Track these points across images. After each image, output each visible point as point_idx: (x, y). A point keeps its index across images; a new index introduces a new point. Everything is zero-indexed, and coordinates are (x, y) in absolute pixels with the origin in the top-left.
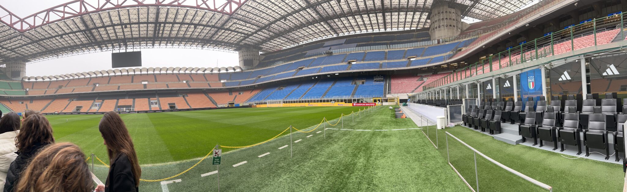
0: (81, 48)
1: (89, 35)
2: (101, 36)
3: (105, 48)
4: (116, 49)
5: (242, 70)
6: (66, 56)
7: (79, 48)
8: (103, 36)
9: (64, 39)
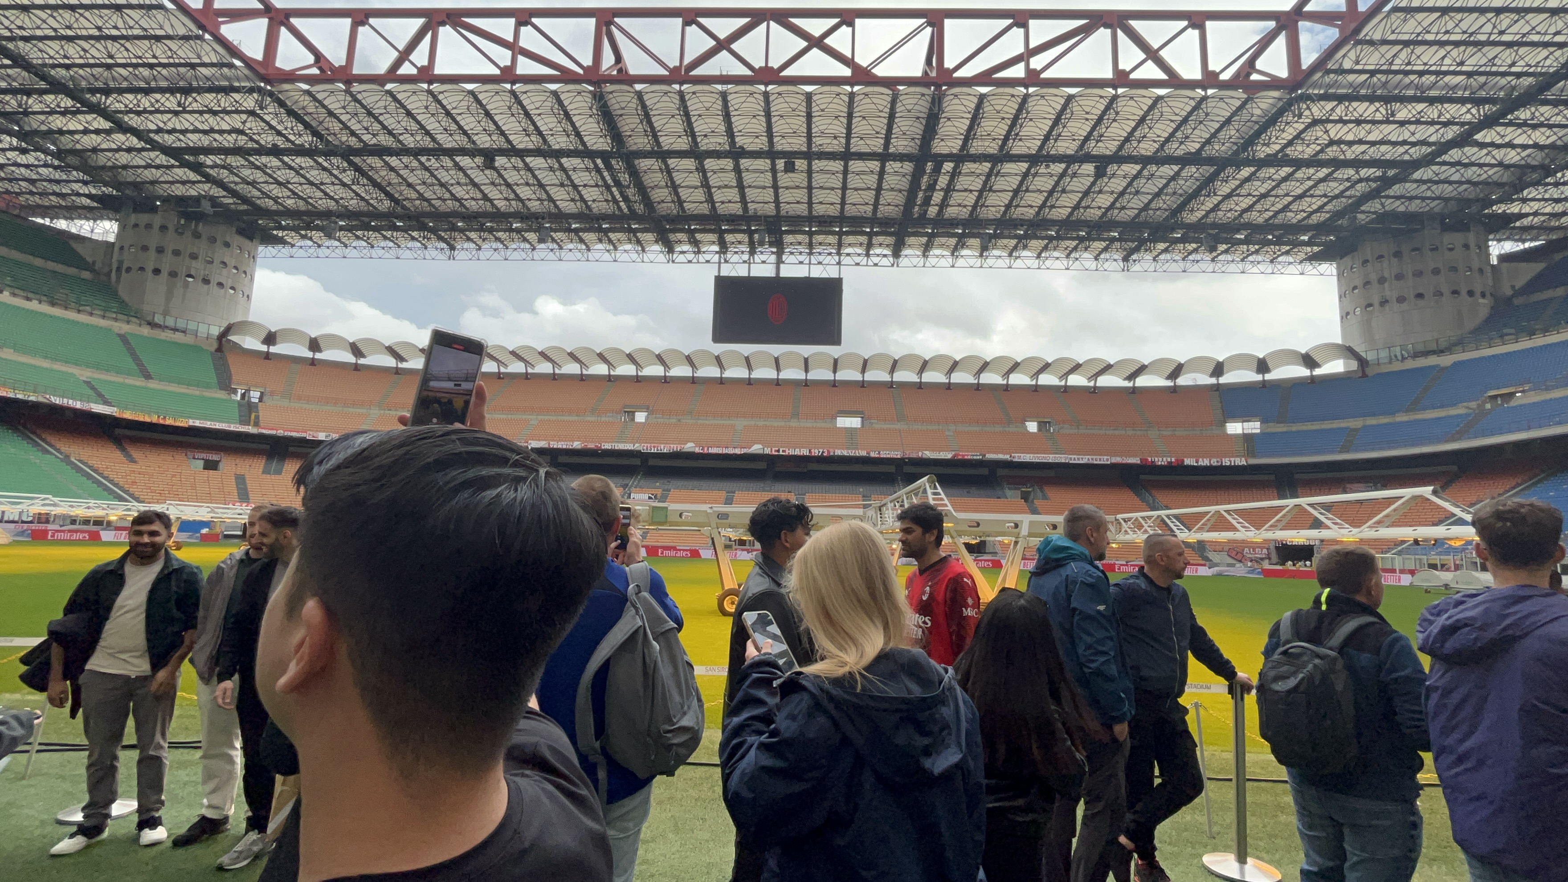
0: (576, 231)
1: (625, 178)
2: (677, 194)
3: (686, 247)
4: (735, 258)
5: (1363, 362)
6: (496, 256)
7: (569, 230)
8: (683, 193)
9: (500, 176)
